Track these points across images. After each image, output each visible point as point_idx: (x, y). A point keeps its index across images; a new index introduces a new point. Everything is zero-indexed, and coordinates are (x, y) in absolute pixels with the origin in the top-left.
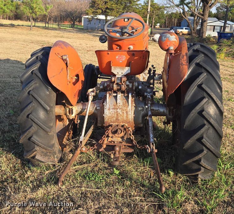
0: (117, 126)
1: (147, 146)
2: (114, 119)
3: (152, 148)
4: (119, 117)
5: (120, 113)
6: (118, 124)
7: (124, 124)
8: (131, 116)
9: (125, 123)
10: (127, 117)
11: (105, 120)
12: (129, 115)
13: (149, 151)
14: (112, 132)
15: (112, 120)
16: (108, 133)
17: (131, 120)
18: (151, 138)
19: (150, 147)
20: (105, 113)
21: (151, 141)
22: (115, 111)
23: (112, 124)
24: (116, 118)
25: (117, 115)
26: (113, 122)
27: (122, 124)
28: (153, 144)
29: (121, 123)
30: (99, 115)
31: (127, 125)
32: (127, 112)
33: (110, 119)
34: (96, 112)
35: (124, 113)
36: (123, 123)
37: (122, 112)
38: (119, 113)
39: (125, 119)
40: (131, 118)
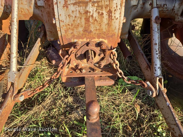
0: (87, 44)
1: (148, 83)
2: (81, 29)
3: (158, 88)
4: (92, 26)
5: (94, 16)
6: (88, 40)
7: (101, 40)
8: (118, 21)
9: (103, 38)
10: (109, 25)
11: (59, 33)
12: (115, 20)
13: (154, 95)
14: (77, 56)
15: (76, 33)
16: (69, 60)
17: (116, 31)
18: (157, 69)
19: (155, 88)
20: (56, 17)
21: (156, 75)
22: (82, 11)
23: (75, 40)
24: (85, 27)
25: (87, 20)
26: (79, 37)
27: (97, 40)
28: (160, 81)
29: (94, 38)
30: (45, 18)
31: (106, 41)
32: (110, 12)
33: (70, 31)
34: (38, 12)
35: (102, 14)
36: (99, 38)
37: (99, 13)
38: (92, 16)
39: (104, 30)
40: (117, 27)
